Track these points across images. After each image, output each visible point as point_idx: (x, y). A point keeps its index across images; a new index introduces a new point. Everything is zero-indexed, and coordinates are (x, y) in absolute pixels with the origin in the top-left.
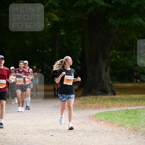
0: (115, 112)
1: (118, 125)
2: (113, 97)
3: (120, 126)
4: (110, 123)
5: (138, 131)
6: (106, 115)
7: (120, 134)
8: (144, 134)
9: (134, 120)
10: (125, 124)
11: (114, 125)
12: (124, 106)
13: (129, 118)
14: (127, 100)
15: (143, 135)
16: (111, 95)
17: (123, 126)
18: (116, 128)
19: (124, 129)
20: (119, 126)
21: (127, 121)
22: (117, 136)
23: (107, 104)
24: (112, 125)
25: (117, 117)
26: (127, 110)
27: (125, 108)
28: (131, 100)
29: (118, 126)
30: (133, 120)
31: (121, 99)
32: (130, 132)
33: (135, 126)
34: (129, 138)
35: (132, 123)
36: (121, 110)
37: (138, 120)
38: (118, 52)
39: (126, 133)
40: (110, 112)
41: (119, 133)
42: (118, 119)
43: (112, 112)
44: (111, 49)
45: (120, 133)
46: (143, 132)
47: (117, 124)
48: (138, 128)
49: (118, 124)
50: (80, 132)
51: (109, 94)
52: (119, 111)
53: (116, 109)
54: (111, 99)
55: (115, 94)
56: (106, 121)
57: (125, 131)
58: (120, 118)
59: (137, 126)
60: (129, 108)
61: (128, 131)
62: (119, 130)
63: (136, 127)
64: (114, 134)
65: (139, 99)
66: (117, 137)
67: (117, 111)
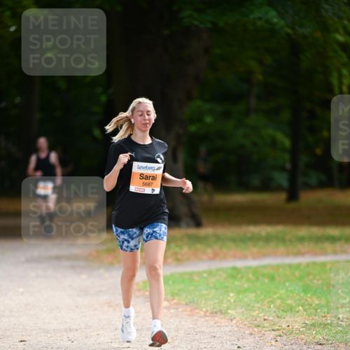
0: (199, 274)
1: (207, 311)
2: (193, 231)
3: (214, 313)
4: (187, 304)
5: (264, 327)
6: (174, 282)
7: (214, 337)
8: (280, 336)
9: (253, 299)
10: (228, 309)
11: (197, 311)
12: (225, 258)
13: (238, 293)
14: (234, 240)
15: (278, 339)
16: (188, 226)
17: (221, 313)
18: (202, 320)
19: (226, 324)
20: (212, 313)
21: (235, 301)
22: (206, 341)
23: (176, 254)
24: (191, 311)
25: (207, 289)
26: (234, 268)
27: (229, 264)
28: (243, 240)
29: (208, 314)
30: (252, 296)
31: (218, 238)
32: (241, 330)
33: (255, 314)
34: (239, 347)
35: (249, 305)
36: (218, 270)
37: (265, 296)
38: (207, 106)
39: (230, 333)
40: (186, 274)
41: (212, 334)
42: (208, 295)
43: (191, 274)
44: (190, 98)
45: (214, 334)
46: (278, 330)
47: (204, 310)
48: (265, 320)
49: (208, 308)
50: (101, 332)
51: (183, 224)
52: (210, 273)
53: (201, 267)
54: (190, 237)
55: (198, 224)
56: (174, 299)
57: (227, 329)
58: (213, 291)
59: (261, 315)
60: (240, 264)
61: (236, 329)
62: (211, 327)
63: (260, 317)
64: (197, 337)
65: (267, 239)
66: (205, 346)
67: (205, 272)
